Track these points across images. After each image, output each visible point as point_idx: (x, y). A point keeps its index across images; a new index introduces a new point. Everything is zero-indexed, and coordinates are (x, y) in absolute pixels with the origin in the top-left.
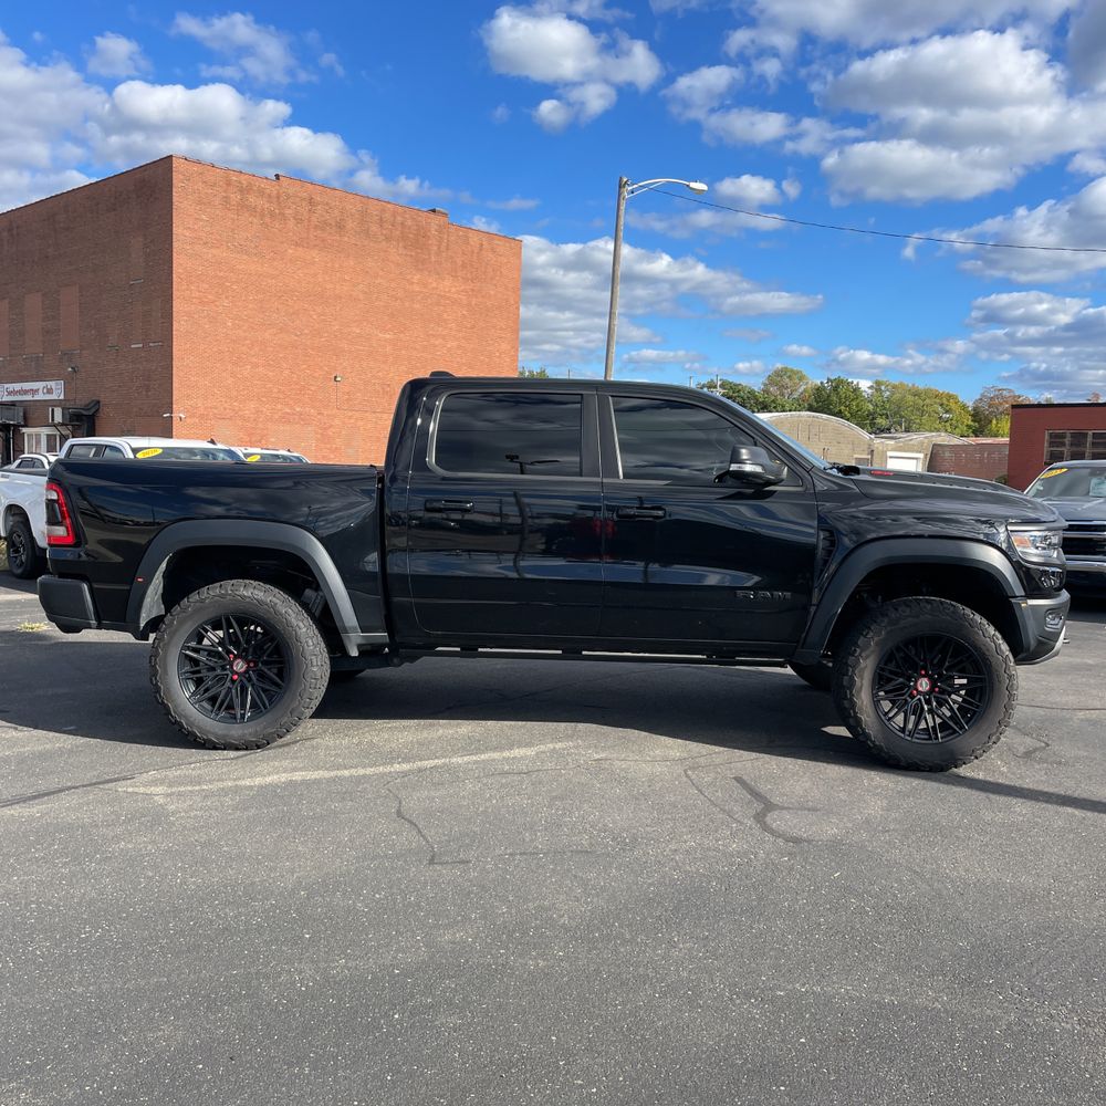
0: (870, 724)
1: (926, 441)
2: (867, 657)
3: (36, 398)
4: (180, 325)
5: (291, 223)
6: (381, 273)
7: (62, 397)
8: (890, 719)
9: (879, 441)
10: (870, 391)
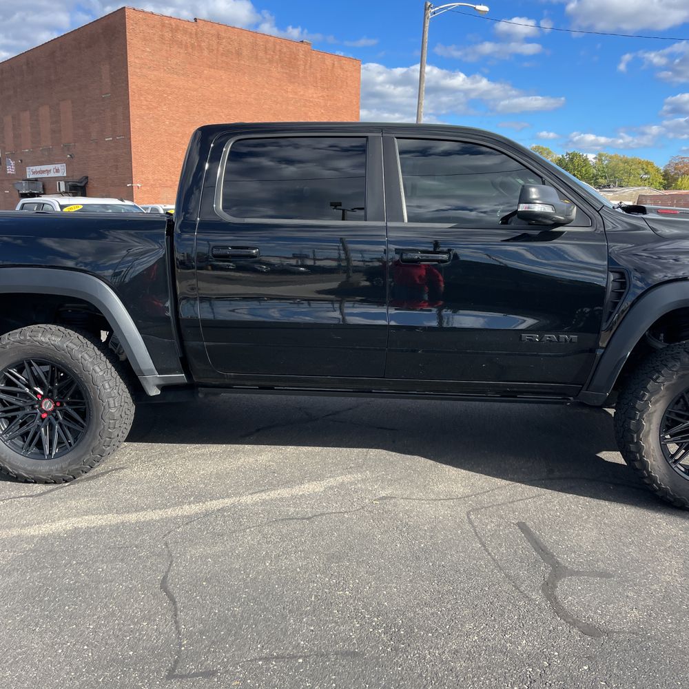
0: (656, 468)
1: (634, 193)
2: (657, 401)
3: (50, 176)
4: (135, 124)
5: (206, 53)
6: (266, 85)
7: (65, 175)
8: (676, 461)
9: (602, 194)
10: (594, 161)
